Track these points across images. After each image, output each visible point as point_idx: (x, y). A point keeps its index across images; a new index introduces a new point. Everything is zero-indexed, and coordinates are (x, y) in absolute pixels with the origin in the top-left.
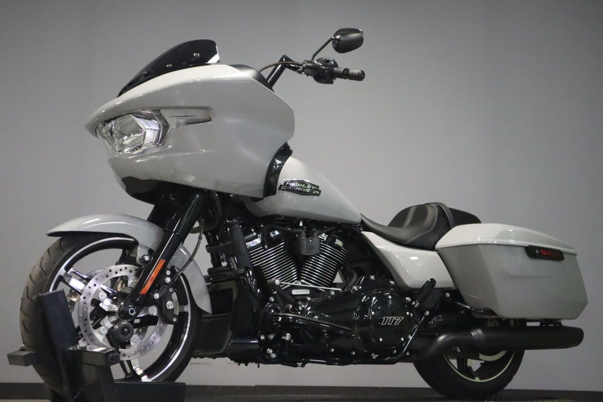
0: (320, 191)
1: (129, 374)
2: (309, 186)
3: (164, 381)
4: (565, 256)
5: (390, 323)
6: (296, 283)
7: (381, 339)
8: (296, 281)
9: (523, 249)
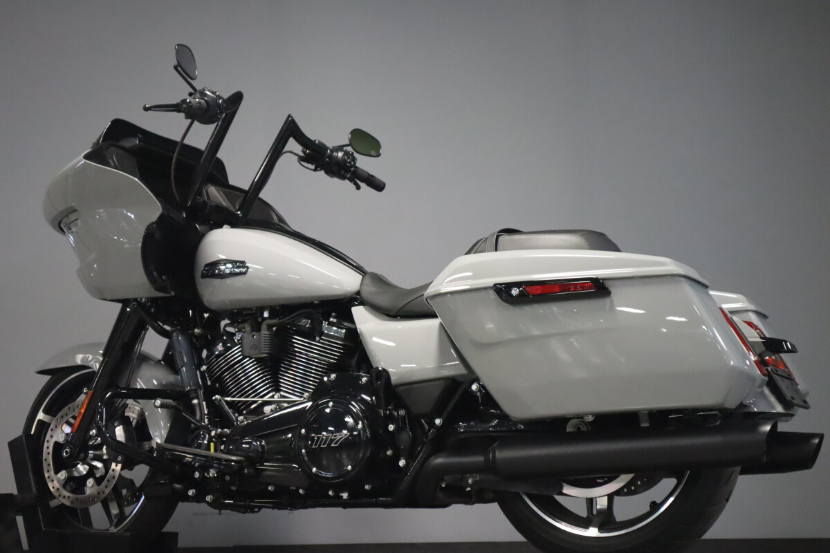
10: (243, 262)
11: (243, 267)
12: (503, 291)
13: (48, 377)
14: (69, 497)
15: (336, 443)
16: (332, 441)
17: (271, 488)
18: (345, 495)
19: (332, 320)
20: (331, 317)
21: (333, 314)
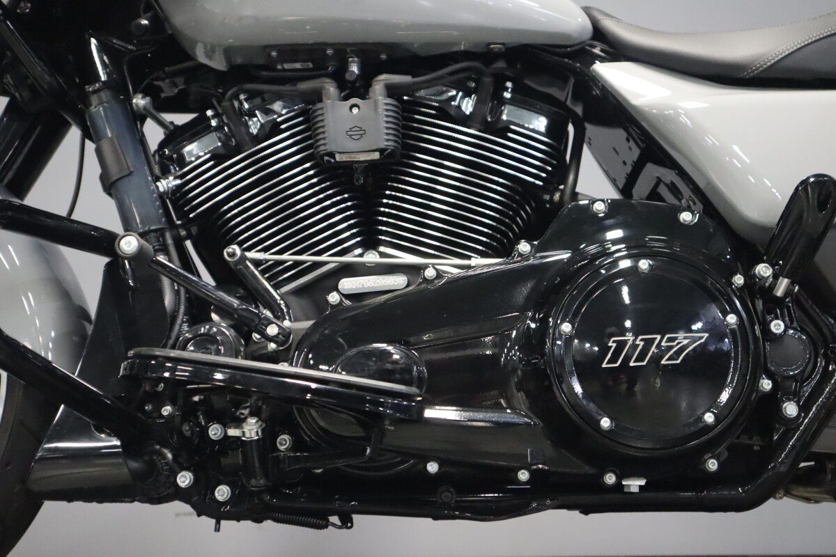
5: (640, 359)
6: (361, 256)
7: (606, 421)
8: (359, 249)
15: (673, 357)
16: (660, 350)
17: (433, 467)
18: (634, 484)
19: (507, 95)
20: (506, 89)
21: (509, 84)
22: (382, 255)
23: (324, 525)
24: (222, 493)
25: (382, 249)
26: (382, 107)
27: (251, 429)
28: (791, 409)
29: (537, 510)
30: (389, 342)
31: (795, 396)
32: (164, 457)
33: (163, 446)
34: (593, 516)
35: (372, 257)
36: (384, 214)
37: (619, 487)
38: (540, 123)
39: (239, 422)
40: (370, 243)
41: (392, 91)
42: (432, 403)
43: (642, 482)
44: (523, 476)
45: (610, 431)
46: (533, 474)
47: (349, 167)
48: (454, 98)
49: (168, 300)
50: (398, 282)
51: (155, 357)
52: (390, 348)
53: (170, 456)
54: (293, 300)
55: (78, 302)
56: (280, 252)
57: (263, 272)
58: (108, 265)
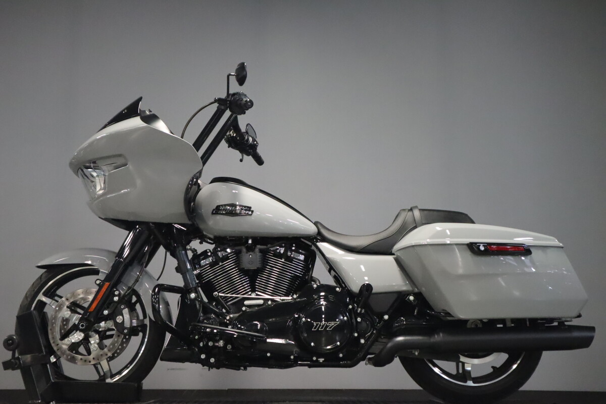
0: (252, 211)
1: (102, 376)
2: (238, 208)
3: (122, 382)
4: (532, 250)
5: (322, 328)
6: (250, 295)
7: (312, 344)
8: (250, 293)
9: (466, 247)
10: (250, 208)
11: (249, 210)
12: (473, 248)
13: (44, 270)
14: (81, 359)
15: (330, 328)
16: (327, 326)
17: (269, 355)
18: (321, 360)
19: (293, 248)
20: (293, 246)
21: (294, 245)
22: (257, 295)
23: (239, 369)
24: (212, 360)
25: (257, 292)
26: (258, 256)
27: (221, 343)
28: (362, 341)
29: (295, 367)
30: (258, 322)
31: (364, 338)
32: (195, 350)
33: (195, 347)
34: (311, 369)
35: (253, 296)
36: (257, 283)
37: (317, 361)
38: (302, 257)
39: (218, 341)
40: (253, 290)
41: (261, 251)
42: (268, 338)
43: (323, 359)
44: (292, 357)
45: (314, 346)
46: (294, 357)
47: (248, 271)
48: (278, 249)
49: (198, 306)
50: (261, 302)
51: (199, 326)
52: (258, 323)
53: (197, 350)
54: (231, 307)
55: (166, 301)
56: (227, 294)
57: (222, 299)
58: (181, 296)
